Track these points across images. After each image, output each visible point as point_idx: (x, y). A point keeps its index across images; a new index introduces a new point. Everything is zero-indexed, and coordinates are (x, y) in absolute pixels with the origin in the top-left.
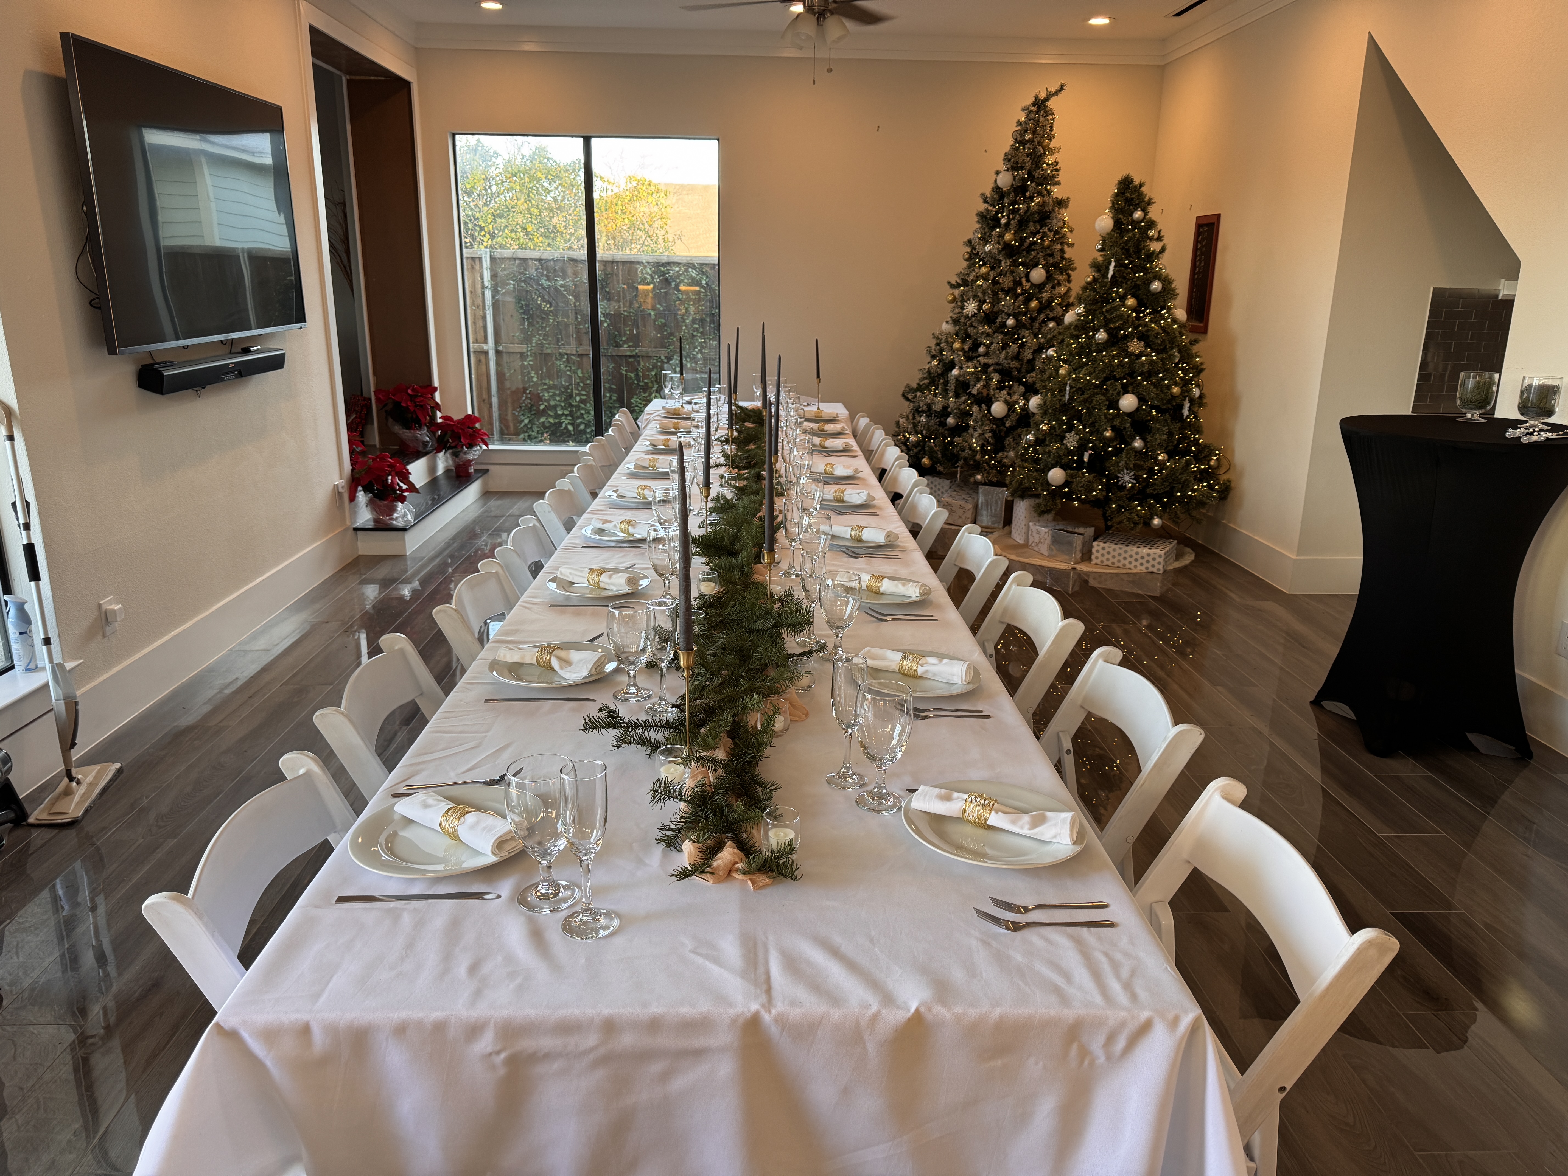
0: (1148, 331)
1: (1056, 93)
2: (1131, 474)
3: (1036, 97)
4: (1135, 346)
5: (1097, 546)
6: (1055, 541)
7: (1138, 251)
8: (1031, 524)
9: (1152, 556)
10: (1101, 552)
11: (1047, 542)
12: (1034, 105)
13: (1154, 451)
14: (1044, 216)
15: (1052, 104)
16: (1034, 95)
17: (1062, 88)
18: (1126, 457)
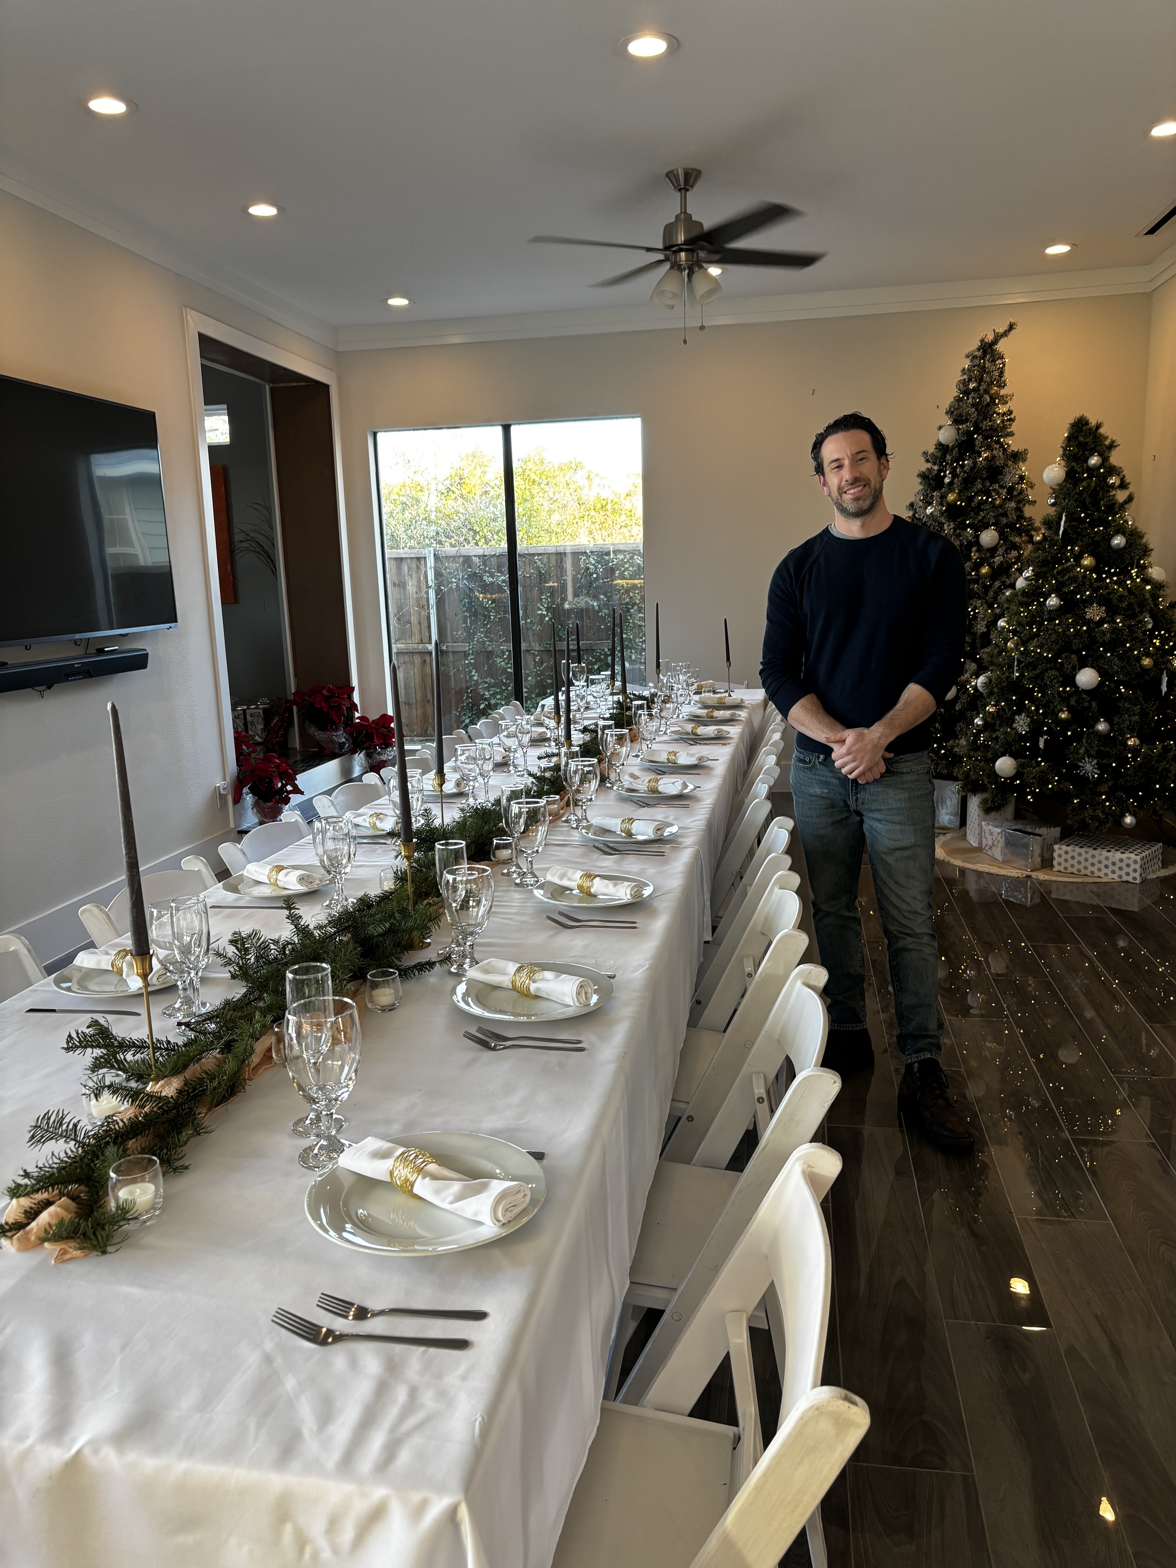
0: (1109, 594)
1: (1005, 334)
2: (1093, 763)
3: (982, 341)
4: (1095, 613)
5: (1059, 850)
6: (1010, 843)
7: (1096, 503)
8: (983, 823)
9: (1126, 861)
10: (1064, 856)
11: (1000, 845)
12: (979, 350)
13: (1123, 734)
14: (994, 472)
15: (1000, 347)
16: (980, 338)
17: (1011, 327)
18: (1087, 742)
